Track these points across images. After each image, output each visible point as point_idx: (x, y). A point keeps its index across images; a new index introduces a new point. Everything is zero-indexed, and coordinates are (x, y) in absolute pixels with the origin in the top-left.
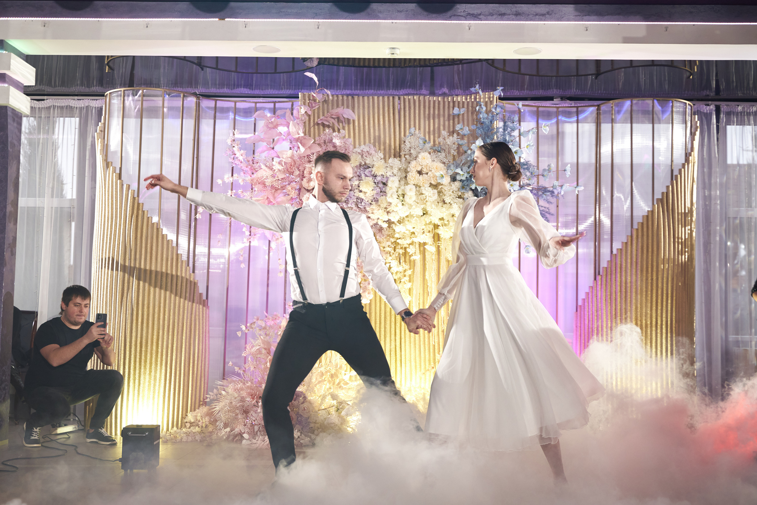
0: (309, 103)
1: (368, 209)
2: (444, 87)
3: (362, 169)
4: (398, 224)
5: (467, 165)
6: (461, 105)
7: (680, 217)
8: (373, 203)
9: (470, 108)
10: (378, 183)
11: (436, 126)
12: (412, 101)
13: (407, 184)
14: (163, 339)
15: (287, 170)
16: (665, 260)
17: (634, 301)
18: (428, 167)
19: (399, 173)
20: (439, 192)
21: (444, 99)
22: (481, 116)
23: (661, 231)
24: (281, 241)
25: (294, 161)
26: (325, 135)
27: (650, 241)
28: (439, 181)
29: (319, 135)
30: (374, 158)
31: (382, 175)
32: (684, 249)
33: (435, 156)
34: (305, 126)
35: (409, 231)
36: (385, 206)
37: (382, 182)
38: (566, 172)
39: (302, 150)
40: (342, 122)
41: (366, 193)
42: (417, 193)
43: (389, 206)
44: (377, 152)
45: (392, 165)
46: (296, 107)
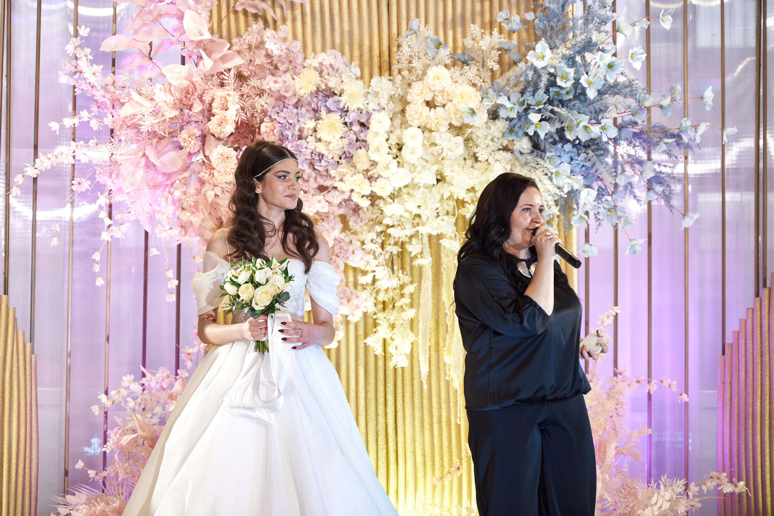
1: (332, 172)
3: (320, 98)
4: (389, 200)
5: (518, 89)
8: (343, 161)
10: (351, 124)
13: (405, 124)
15: (181, 101)
18: (446, 93)
19: (391, 106)
20: (467, 140)
24: (171, 236)
25: (193, 84)
26: (251, 34)
28: (467, 121)
29: (238, 35)
30: (343, 76)
31: (358, 109)
33: (458, 73)
34: (211, 17)
35: (411, 213)
36: (365, 168)
37: (359, 121)
38: (704, 100)
39: (207, 63)
40: (282, 7)
41: (329, 143)
42: (425, 142)
43: (372, 165)
44: (348, 64)
45: (377, 90)
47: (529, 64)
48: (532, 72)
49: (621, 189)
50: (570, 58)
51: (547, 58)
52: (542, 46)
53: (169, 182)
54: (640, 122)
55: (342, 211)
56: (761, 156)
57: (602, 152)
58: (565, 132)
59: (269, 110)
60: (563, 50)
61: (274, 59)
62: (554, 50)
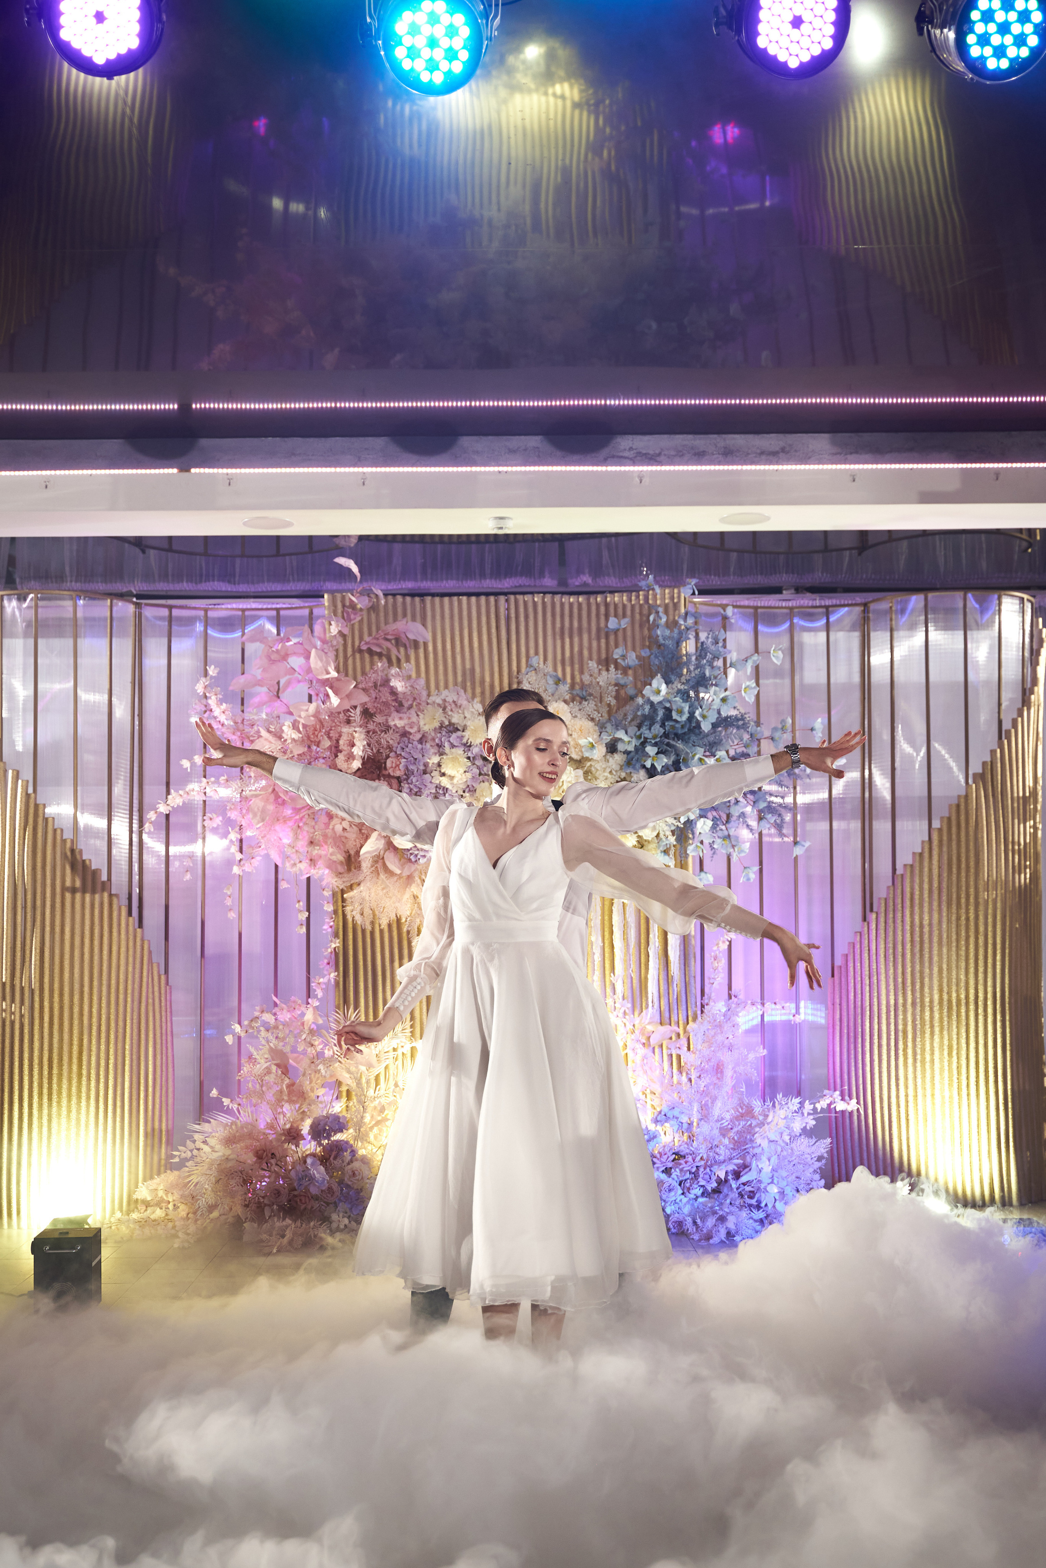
0: (343, 612)
2: (584, 573)
3: (444, 733)
5: (635, 723)
6: (620, 611)
7: (1016, 805)
8: (467, 794)
9: (637, 617)
10: (474, 758)
11: (576, 649)
12: (530, 605)
14: (90, 1050)
15: (309, 737)
16: (990, 882)
17: (936, 959)
20: (586, 773)
21: (588, 600)
22: (659, 632)
23: (983, 832)
24: (300, 870)
25: (321, 721)
26: (376, 672)
27: (963, 850)
28: (586, 754)
29: (364, 673)
30: (466, 712)
32: (1023, 862)
33: (577, 708)
34: (337, 656)
37: (481, 756)
39: (334, 701)
40: (405, 646)
41: (453, 777)
44: (470, 700)
46: (318, 617)
47: (645, 699)
48: (649, 707)
49: (734, 819)
50: (685, 693)
51: (662, 693)
52: (658, 683)
53: (297, 817)
56: (867, 785)
59: (395, 745)
60: (678, 685)
61: (399, 696)
62: (670, 686)
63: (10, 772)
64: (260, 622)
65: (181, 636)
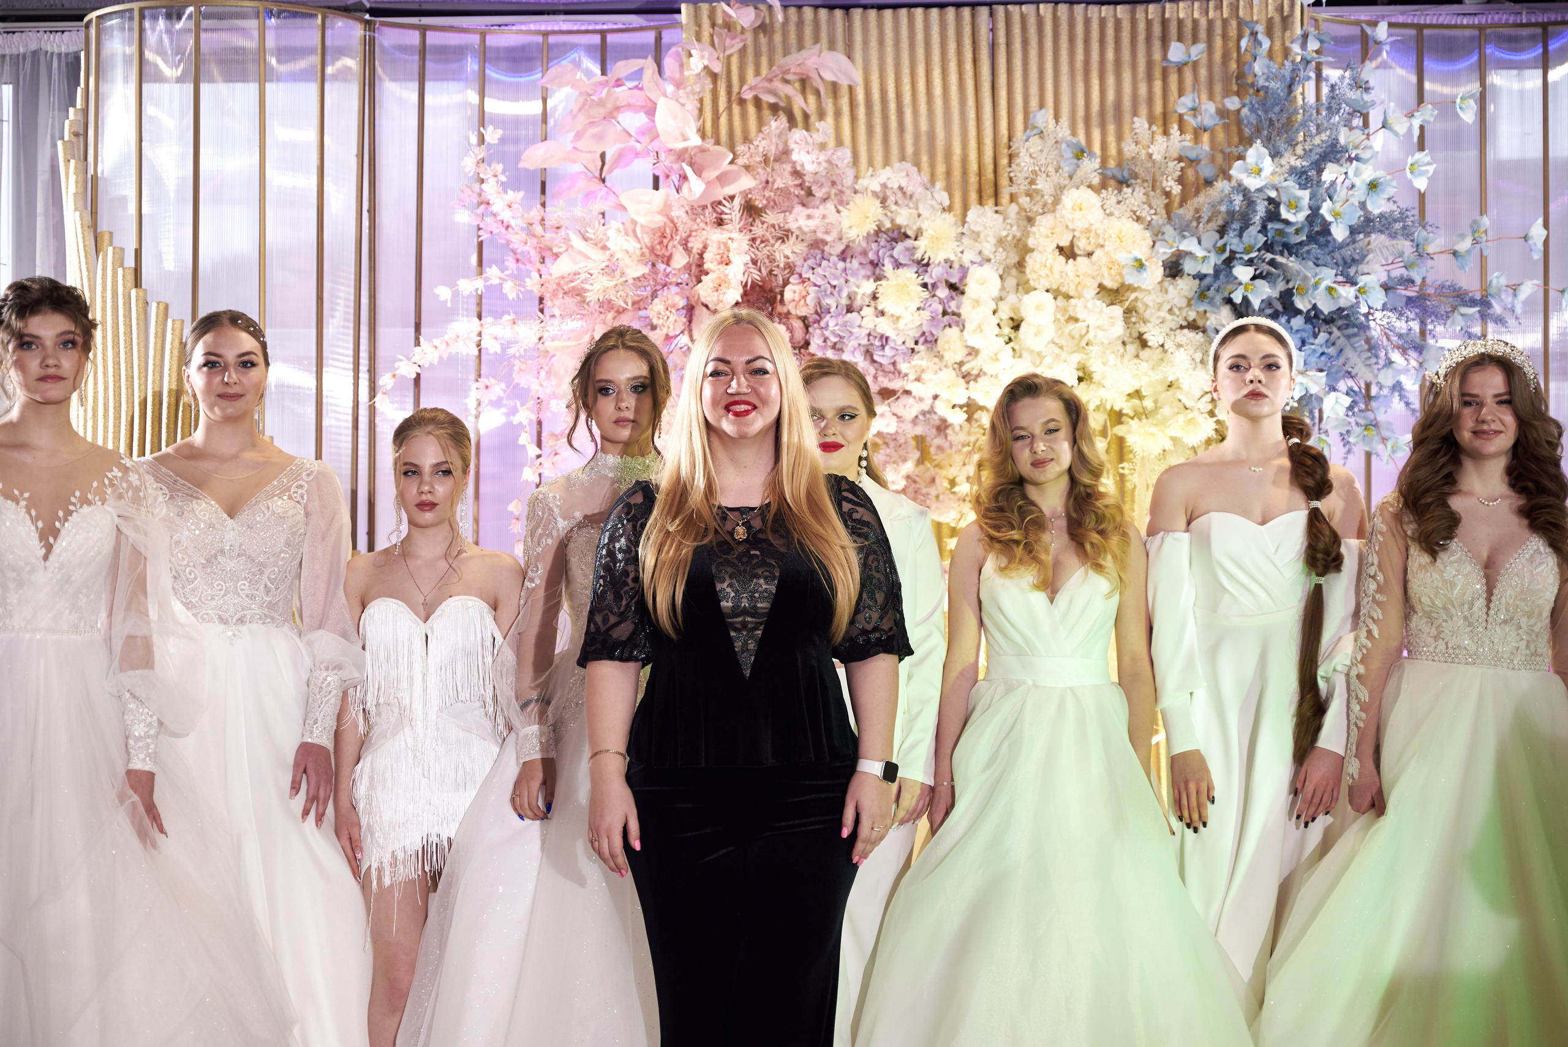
0: (712, 36)
1: (903, 367)
3: (883, 242)
5: (1214, 225)
6: (1188, 33)
8: (921, 347)
9: (1218, 42)
10: (934, 285)
11: (1110, 97)
12: (1032, 21)
13: (1024, 287)
15: (652, 249)
18: (1093, 234)
19: (1001, 255)
20: (1128, 312)
21: (1133, 13)
22: (1256, 68)
25: (672, 221)
26: (767, 137)
28: (1129, 280)
29: (747, 139)
30: (921, 206)
31: (946, 261)
33: (1113, 200)
34: (701, 110)
36: (958, 359)
37: (947, 281)
38: (1530, 242)
39: (696, 187)
40: (817, 93)
41: (898, 318)
42: (1059, 316)
43: (970, 354)
44: (929, 185)
45: (976, 228)
46: (670, 46)
47: (1234, 183)
48: (1240, 197)
50: (1301, 173)
51: (1263, 174)
52: (1256, 153)
54: (1418, 281)
55: (919, 430)
57: (1356, 330)
58: (1294, 298)
59: (798, 263)
60: (1290, 160)
61: (806, 178)
62: (1276, 159)
63: (154, 305)
64: (576, 55)
65: (442, 78)
